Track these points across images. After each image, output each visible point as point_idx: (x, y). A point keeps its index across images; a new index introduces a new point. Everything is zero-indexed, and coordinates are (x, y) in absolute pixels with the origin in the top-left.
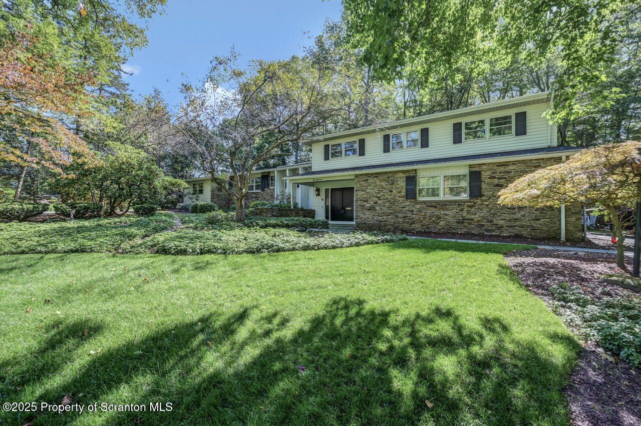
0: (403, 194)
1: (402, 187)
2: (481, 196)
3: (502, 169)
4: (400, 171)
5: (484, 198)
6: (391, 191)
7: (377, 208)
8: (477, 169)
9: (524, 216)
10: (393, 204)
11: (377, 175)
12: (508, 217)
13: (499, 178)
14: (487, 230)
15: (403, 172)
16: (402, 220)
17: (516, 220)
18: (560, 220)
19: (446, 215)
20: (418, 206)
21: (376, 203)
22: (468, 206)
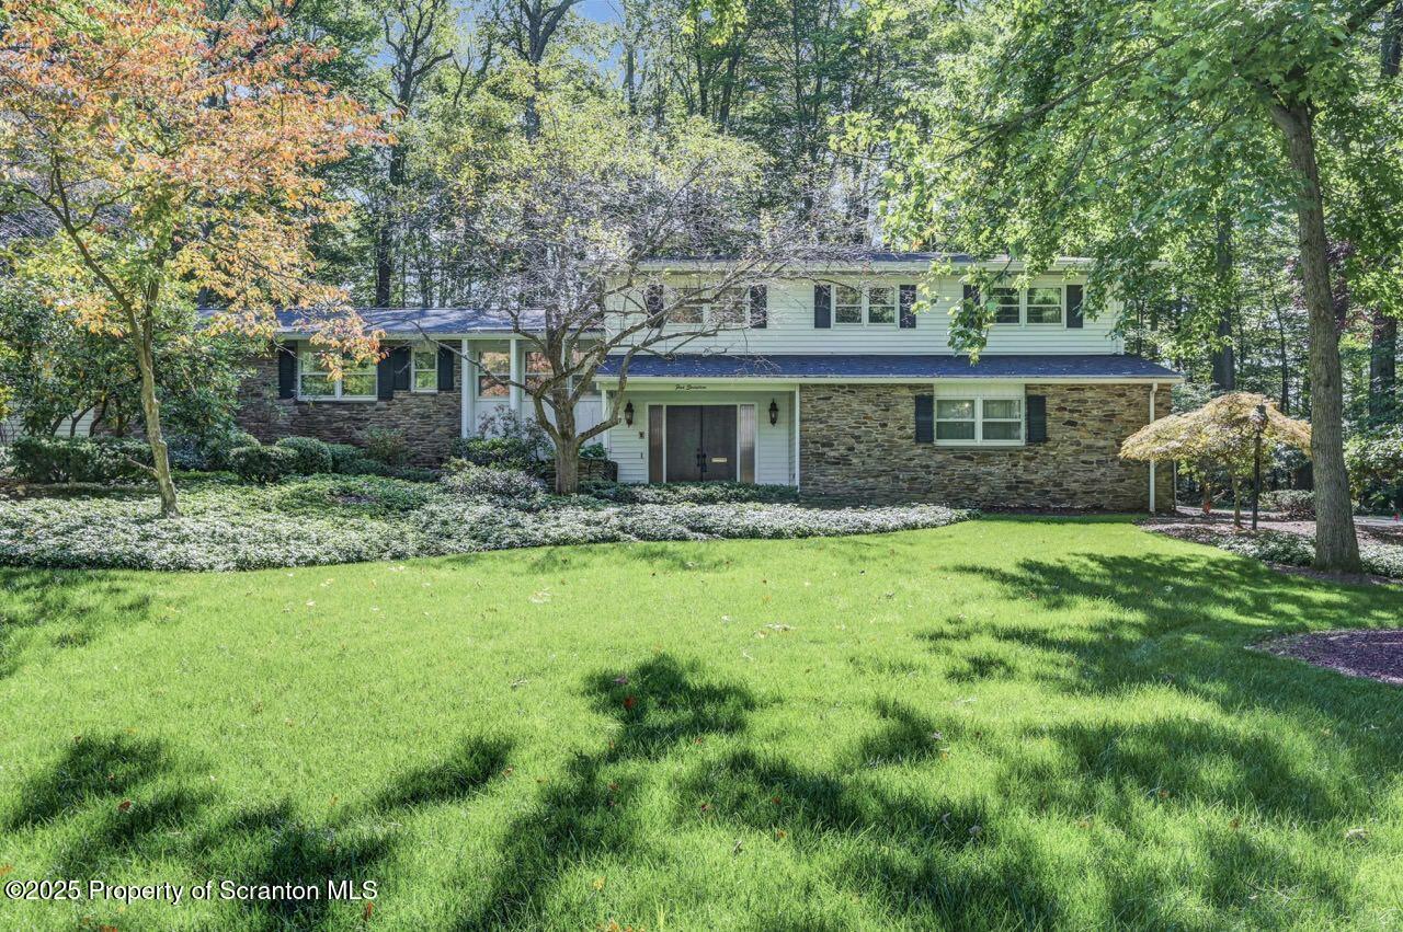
0: (910, 431)
1: (907, 417)
2: (1046, 440)
3: (1076, 395)
4: (903, 385)
5: (1050, 444)
6: (885, 425)
7: (855, 461)
8: (1038, 392)
9: (1103, 474)
10: (888, 451)
11: (853, 389)
12: (1081, 476)
13: (1071, 411)
14: (1054, 501)
15: (910, 387)
16: (906, 485)
17: (1094, 481)
18: (1148, 482)
19: (990, 474)
20: (939, 458)
21: (851, 449)
22: (1027, 458)
